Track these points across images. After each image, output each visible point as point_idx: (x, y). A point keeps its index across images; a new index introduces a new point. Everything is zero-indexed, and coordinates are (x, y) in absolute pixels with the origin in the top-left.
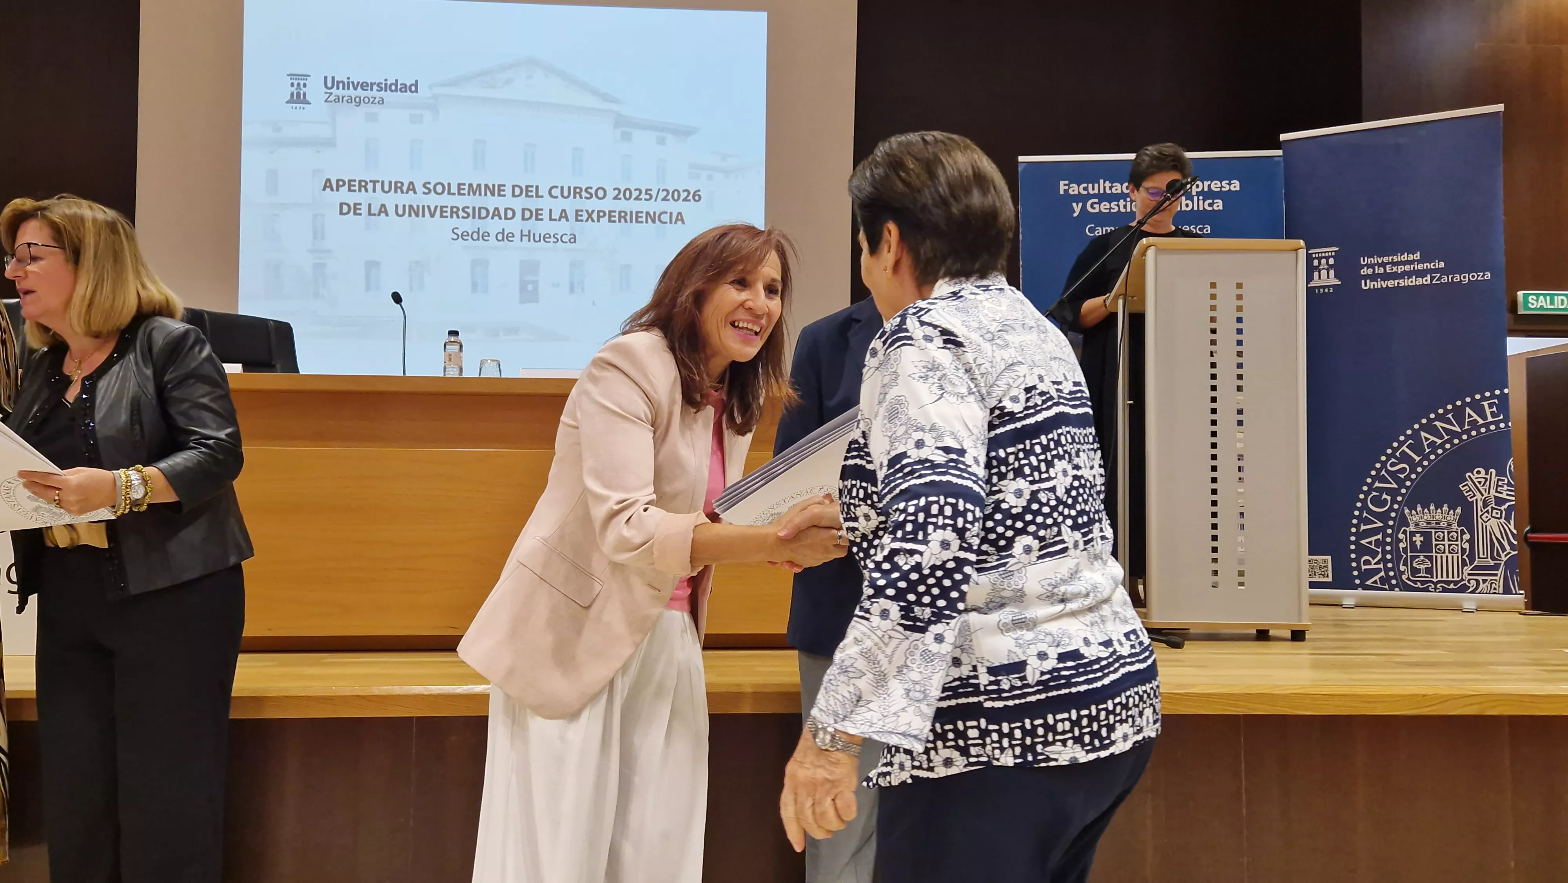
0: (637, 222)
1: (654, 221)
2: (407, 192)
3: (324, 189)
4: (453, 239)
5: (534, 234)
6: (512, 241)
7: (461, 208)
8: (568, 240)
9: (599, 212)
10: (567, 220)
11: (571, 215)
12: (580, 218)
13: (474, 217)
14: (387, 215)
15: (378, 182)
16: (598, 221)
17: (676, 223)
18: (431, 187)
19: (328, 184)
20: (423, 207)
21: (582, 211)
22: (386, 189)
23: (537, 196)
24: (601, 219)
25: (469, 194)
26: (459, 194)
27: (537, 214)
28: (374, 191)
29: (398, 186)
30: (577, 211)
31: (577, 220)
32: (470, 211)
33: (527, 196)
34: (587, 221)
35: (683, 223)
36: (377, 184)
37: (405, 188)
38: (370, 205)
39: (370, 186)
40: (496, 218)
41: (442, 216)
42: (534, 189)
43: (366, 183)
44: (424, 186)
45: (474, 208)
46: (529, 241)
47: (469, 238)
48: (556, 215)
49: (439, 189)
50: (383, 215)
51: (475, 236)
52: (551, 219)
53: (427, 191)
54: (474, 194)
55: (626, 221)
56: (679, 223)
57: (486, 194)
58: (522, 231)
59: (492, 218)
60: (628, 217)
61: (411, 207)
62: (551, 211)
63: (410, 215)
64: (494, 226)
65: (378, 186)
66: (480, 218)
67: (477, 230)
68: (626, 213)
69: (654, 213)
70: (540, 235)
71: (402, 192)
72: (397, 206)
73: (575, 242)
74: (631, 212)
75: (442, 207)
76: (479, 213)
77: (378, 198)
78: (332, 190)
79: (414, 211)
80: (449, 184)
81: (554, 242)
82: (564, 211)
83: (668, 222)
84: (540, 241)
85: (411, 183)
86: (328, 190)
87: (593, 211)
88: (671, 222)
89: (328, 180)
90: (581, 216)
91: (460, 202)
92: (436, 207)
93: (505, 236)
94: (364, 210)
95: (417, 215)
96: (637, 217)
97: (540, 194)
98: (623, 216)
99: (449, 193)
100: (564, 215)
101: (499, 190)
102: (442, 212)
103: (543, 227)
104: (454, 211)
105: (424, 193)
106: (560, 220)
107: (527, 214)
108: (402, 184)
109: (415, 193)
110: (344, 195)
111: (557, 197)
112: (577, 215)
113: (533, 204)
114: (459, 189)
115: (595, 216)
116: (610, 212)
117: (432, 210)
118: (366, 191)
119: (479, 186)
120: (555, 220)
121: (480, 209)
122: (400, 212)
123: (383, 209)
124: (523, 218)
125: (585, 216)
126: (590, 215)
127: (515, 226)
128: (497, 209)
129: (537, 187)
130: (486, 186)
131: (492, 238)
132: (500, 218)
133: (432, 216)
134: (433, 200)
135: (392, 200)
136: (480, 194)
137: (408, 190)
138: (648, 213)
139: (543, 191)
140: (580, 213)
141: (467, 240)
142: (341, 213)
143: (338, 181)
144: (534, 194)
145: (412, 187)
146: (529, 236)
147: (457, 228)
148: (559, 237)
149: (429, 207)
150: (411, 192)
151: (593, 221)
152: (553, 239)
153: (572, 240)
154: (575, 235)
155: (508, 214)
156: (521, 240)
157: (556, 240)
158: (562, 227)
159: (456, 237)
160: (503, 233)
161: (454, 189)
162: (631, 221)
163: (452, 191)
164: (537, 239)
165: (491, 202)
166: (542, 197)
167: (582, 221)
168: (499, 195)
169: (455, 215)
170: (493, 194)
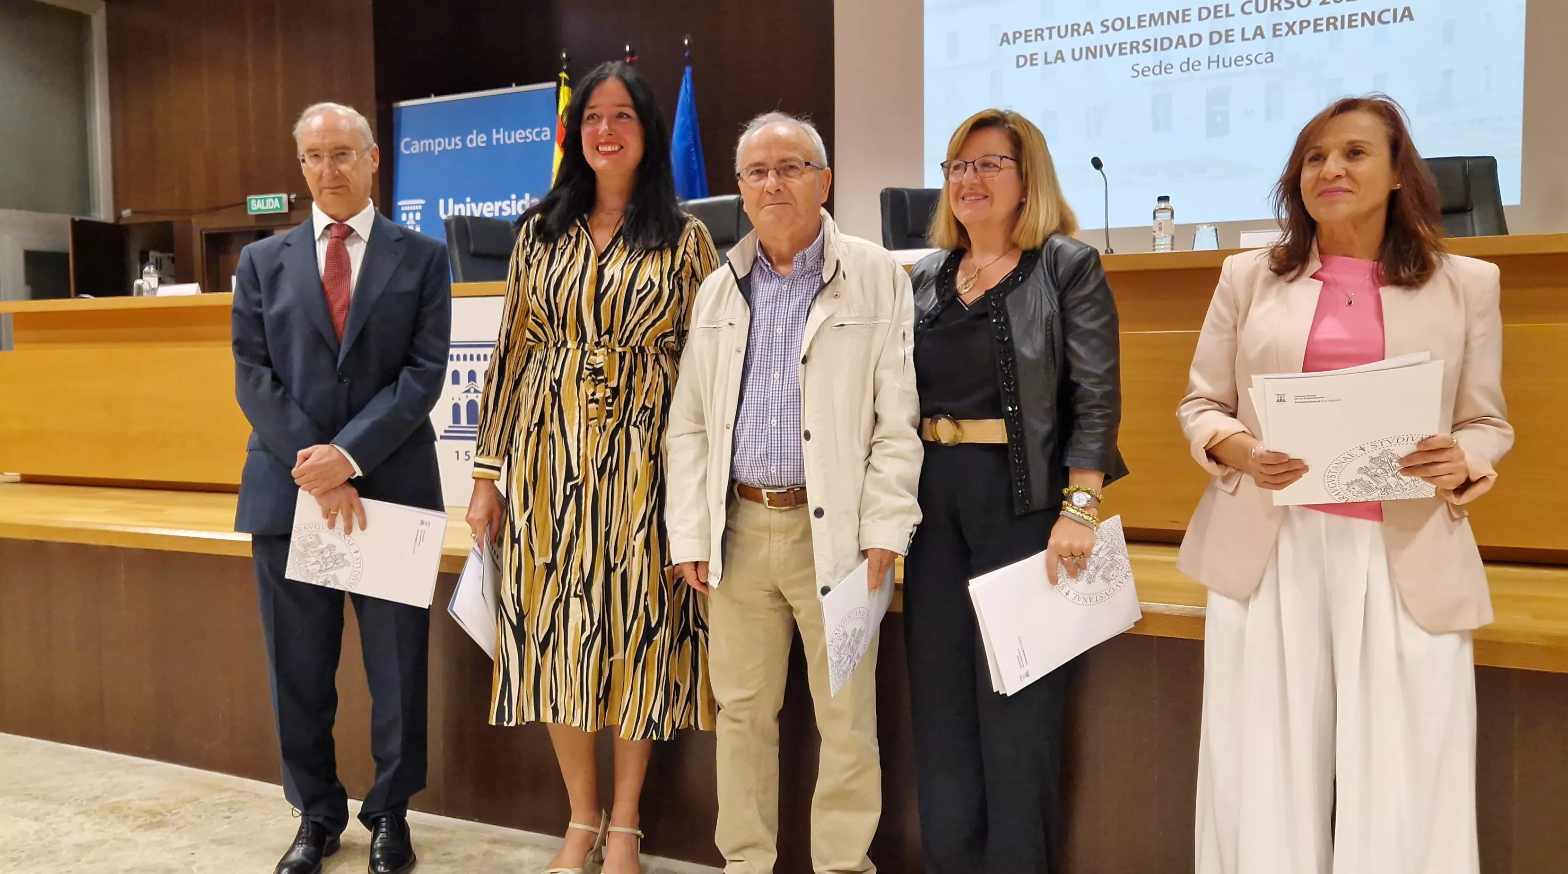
0: (1350, 26)
1: (1372, 23)
2: (1084, 34)
3: (1001, 44)
4: (1133, 77)
5: (1224, 59)
6: (1199, 70)
7: (1141, 42)
8: (1263, 61)
9: (1301, 23)
10: (1263, 37)
11: (1268, 31)
12: (1278, 33)
13: (1156, 49)
14: (1063, 61)
15: (1054, 27)
16: (1301, 32)
17: (1401, 20)
18: (1109, 24)
19: (1005, 39)
20: (1101, 47)
21: (1281, 24)
22: (1063, 33)
23: (1227, 15)
24: (1304, 31)
25: (1150, 25)
26: (1140, 26)
27: (1227, 36)
28: (1050, 38)
29: (1075, 29)
30: (1275, 25)
31: (1275, 35)
32: (1152, 44)
33: (1216, 17)
34: (1287, 34)
35: (1411, 18)
36: (1053, 30)
37: (1082, 31)
38: (1046, 54)
39: (1046, 34)
40: (1180, 47)
41: (1121, 54)
42: (1224, 8)
43: (1042, 30)
44: (1102, 24)
45: (1156, 40)
46: (1218, 66)
47: (1151, 73)
48: (1249, 34)
49: (1118, 24)
50: (1060, 61)
51: (1157, 70)
52: (1243, 39)
53: (1105, 29)
54: (1156, 24)
55: (1336, 28)
56: (1406, 20)
57: (1169, 23)
58: (1209, 57)
59: (1176, 47)
60: (1339, 24)
61: (1088, 49)
62: (1243, 30)
63: (1087, 58)
64: (1177, 56)
65: (1055, 31)
66: (1162, 49)
67: (1159, 64)
68: (1336, 19)
69: (1373, 13)
70: (1231, 58)
71: (1079, 34)
72: (1073, 50)
73: (1272, 61)
74: (1343, 17)
75: (1121, 44)
76: (1161, 44)
77: (1052, 45)
78: (1009, 43)
79: (1092, 52)
80: (1129, 18)
81: (1247, 64)
82: (1259, 27)
83: (1392, 21)
84: (1230, 65)
85: (1089, 24)
86: (1005, 44)
87: (1294, 23)
88: (1395, 21)
89: (1005, 34)
90: (1280, 30)
91: (1139, 35)
92: (1115, 45)
93: (1190, 66)
94: (1040, 59)
95: (1094, 56)
96: (1350, 21)
97: (1230, 13)
98: (1331, 23)
99: (1129, 28)
100: (1259, 32)
101: (1184, 16)
102: (1121, 49)
103: (1237, 48)
104: (1134, 47)
105: (1102, 32)
106: (1254, 38)
107: (1216, 38)
108: (1079, 26)
109: (1092, 32)
110: (1022, 47)
111: (1250, 13)
112: (1275, 30)
113: (1221, 25)
114: (1140, 21)
115: (1296, 28)
116: (1315, 20)
117: (1111, 48)
118: (1042, 39)
119: (1161, 14)
120: (1249, 39)
121: (1162, 39)
122: (1077, 56)
123: (1060, 56)
124: (1211, 43)
125: (1285, 29)
126: (1290, 28)
127: (1203, 52)
128: (1181, 37)
129: (1227, 5)
130: (1170, 13)
131: (1176, 69)
132: (1185, 46)
133: (1110, 55)
134: (1111, 39)
135: (1067, 45)
136: (1162, 24)
137: (1086, 30)
138: (1364, 15)
139: (1235, 9)
140: (1278, 27)
141: (1148, 75)
142: (1018, 66)
143: (1014, 33)
144: (1223, 13)
145: (1089, 28)
146: (1218, 61)
147: (1138, 65)
148: (1252, 58)
149: (1107, 46)
150: (1088, 33)
151: (1294, 33)
152: (1246, 61)
153: (1269, 60)
154: (1272, 53)
155: (1195, 40)
156: (1209, 67)
157: (1249, 62)
158: (1258, 46)
159: (1136, 74)
160: (1188, 63)
161: (1134, 23)
162: (1343, 27)
163: (1131, 26)
164: (1227, 64)
165: (1174, 30)
166: (1233, 15)
167: (1281, 35)
168: (1184, 21)
169: (1134, 50)
170: (1176, 21)
